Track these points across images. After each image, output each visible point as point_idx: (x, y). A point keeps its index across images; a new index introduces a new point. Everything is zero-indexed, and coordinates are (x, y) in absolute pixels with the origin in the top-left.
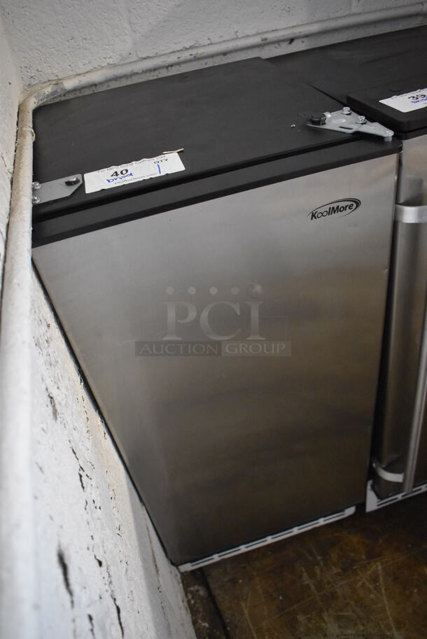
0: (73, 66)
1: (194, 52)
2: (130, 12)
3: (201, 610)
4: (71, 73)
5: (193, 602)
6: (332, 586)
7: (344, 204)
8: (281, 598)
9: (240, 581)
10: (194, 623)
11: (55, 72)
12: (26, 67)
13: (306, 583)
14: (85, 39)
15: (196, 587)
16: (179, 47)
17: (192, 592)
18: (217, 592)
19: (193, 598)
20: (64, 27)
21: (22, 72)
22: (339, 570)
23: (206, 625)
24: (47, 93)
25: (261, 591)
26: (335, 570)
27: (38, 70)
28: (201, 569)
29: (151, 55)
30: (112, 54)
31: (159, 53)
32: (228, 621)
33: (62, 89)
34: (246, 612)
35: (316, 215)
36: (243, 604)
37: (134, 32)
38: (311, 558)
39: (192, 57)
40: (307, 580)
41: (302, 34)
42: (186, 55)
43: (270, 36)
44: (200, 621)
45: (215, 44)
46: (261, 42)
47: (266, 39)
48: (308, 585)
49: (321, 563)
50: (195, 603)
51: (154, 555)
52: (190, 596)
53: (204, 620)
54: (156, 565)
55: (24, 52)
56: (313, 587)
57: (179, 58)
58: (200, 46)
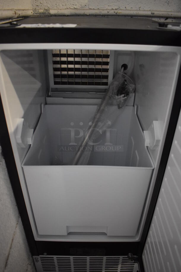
1: (116, 11)
11: (48, 5)
16: (110, 8)
24: (40, 11)
27: (41, 3)
29: (96, 8)
30: (77, 3)
31: (100, 9)
33: (48, 13)
39: (115, 13)
41: (172, 16)
42: (112, 12)
43: (156, 13)
45: (128, 10)
46: (151, 15)
47: (154, 14)
51: (8, 256)
54: (7, 262)
57: (108, 12)
58: (120, 10)
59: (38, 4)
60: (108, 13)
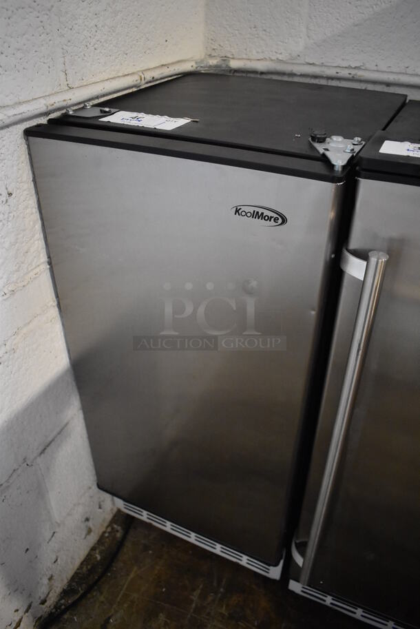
0: (248, 50)
1: (353, 72)
2: (310, 18)
3: (106, 545)
4: (244, 56)
5: (107, 535)
6: (208, 620)
7: (270, 214)
8: (164, 590)
9: (150, 552)
10: (93, 549)
11: (233, 51)
12: (212, 40)
13: (193, 597)
14: (265, 30)
15: (119, 528)
16: (345, 64)
17: (113, 528)
18: (128, 545)
19: (109, 533)
20: (251, 15)
21: (208, 42)
22: (226, 614)
23: (99, 557)
24: (211, 64)
25: (156, 572)
26: (223, 610)
27: (220, 45)
28: (133, 517)
29: (317, 63)
30: (283, 51)
31: (325, 64)
32: (115, 569)
33: (227, 65)
34: (132, 575)
35: (240, 212)
36: (135, 568)
37: (308, 37)
38: (215, 584)
39: (351, 76)
40: (195, 596)
42: (344, 73)
44: (97, 551)
45: (380, 71)
48: (192, 601)
49: (220, 595)
50: (108, 537)
52: (109, 530)
53: (100, 553)
54: (45, 449)
55: (214, 27)
56: (194, 605)
57: (337, 73)
58: (366, 70)
59: (215, 47)
60: (338, 75)
